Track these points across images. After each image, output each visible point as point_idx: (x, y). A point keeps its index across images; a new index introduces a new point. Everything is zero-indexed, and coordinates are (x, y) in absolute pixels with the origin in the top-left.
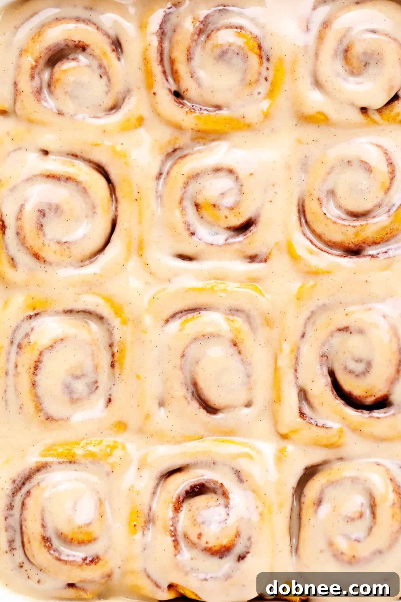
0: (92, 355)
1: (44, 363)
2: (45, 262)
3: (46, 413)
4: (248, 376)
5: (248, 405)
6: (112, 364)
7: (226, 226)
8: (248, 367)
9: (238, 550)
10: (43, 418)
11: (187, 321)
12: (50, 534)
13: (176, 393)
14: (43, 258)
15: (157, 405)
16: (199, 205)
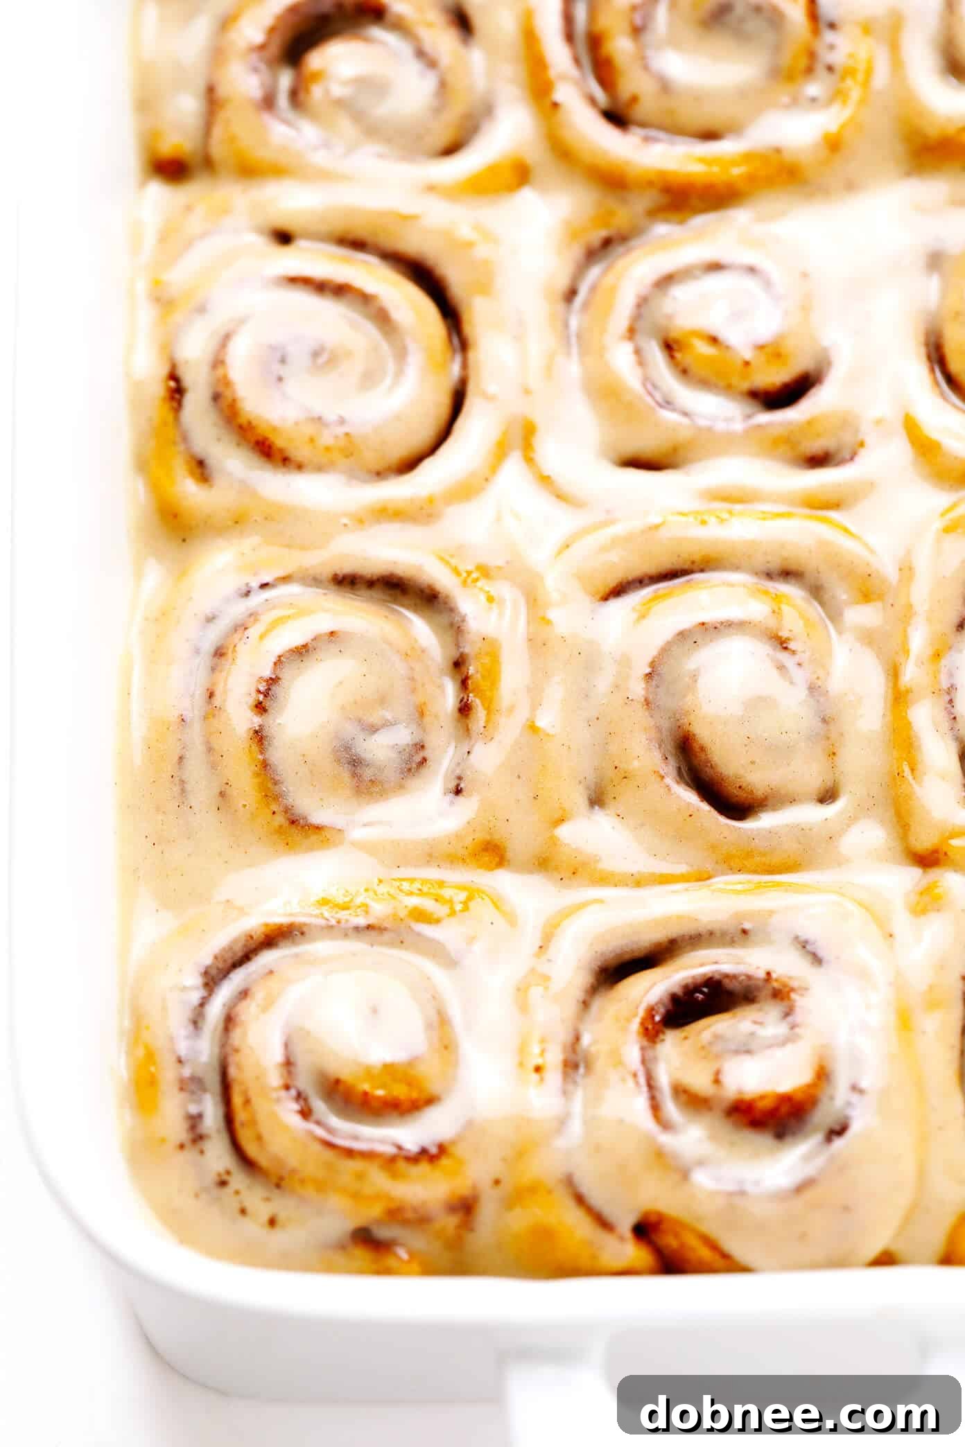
0: (409, 679)
1: (284, 682)
2: (287, 462)
3: (287, 810)
4: (824, 721)
5: (827, 796)
6: (463, 703)
7: (746, 385)
8: (822, 700)
9: (822, 1116)
10: (280, 819)
11: (656, 598)
12: (304, 1081)
13: (636, 764)
14: (281, 450)
15: (587, 802)
16: (677, 341)
